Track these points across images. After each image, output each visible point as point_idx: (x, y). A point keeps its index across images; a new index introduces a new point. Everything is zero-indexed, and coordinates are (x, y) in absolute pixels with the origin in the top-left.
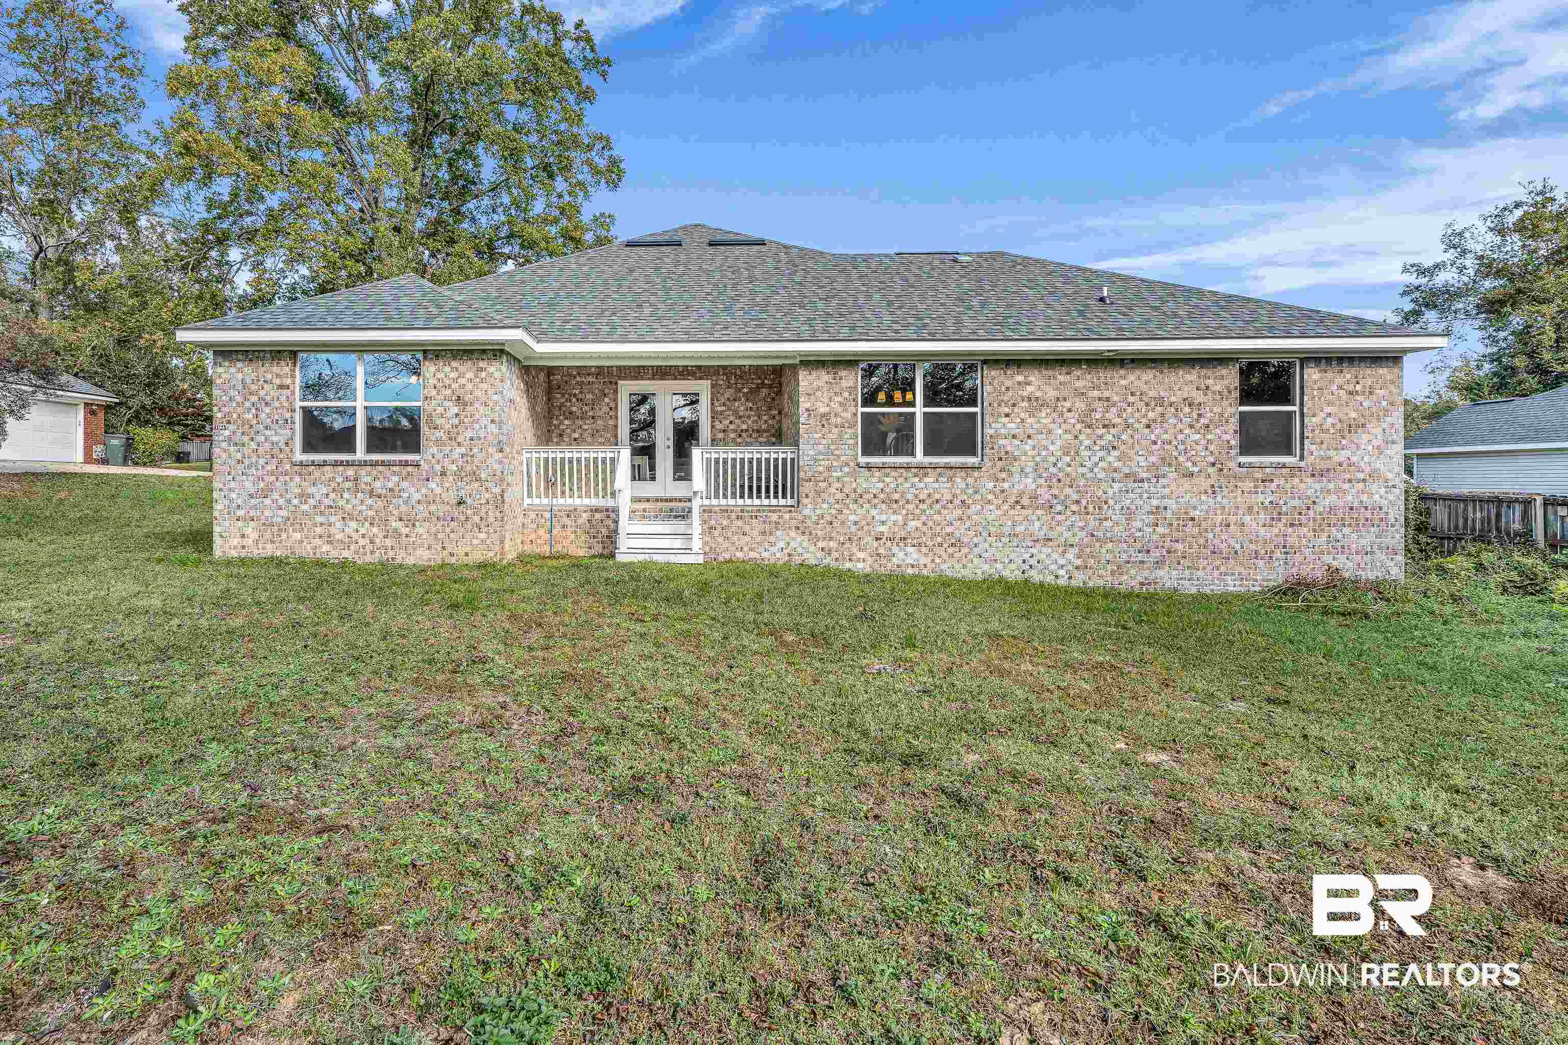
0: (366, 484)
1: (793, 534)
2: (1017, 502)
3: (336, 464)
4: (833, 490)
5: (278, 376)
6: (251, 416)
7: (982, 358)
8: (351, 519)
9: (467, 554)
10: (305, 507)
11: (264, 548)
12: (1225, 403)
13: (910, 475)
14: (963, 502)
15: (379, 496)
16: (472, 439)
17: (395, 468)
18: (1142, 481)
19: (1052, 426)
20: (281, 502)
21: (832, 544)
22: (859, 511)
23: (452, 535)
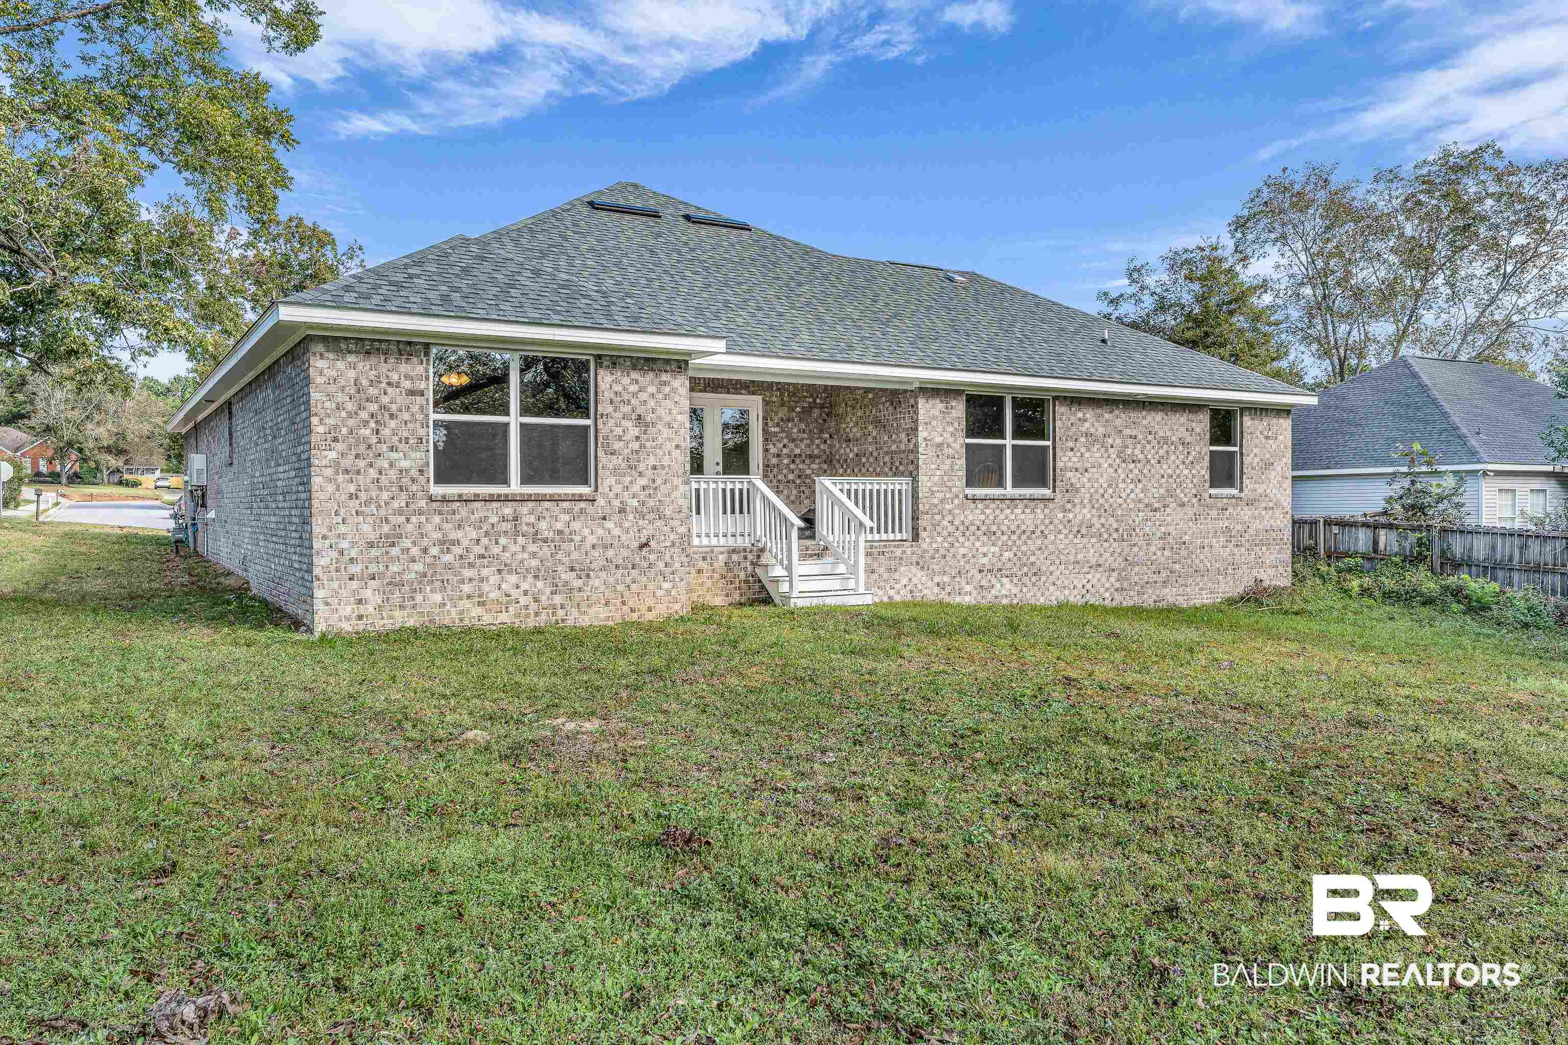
0: (527, 524)
1: (914, 569)
2: (1078, 531)
3: (491, 499)
4: (945, 523)
5: (407, 377)
6: (368, 432)
7: (1054, 394)
8: (510, 572)
9: (650, 609)
10: (447, 558)
11: (391, 617)
12: (1202, 443)
13: (1004, 506)
14: (1042, 532)
15: (545, 541)
16: (654, 468)
17: (565, 505)
18: (1155, 510)
19: (1100, 460)
20: (415, 551)
21: (946, 579)
22: (967, 544)
23: (633, 586)
